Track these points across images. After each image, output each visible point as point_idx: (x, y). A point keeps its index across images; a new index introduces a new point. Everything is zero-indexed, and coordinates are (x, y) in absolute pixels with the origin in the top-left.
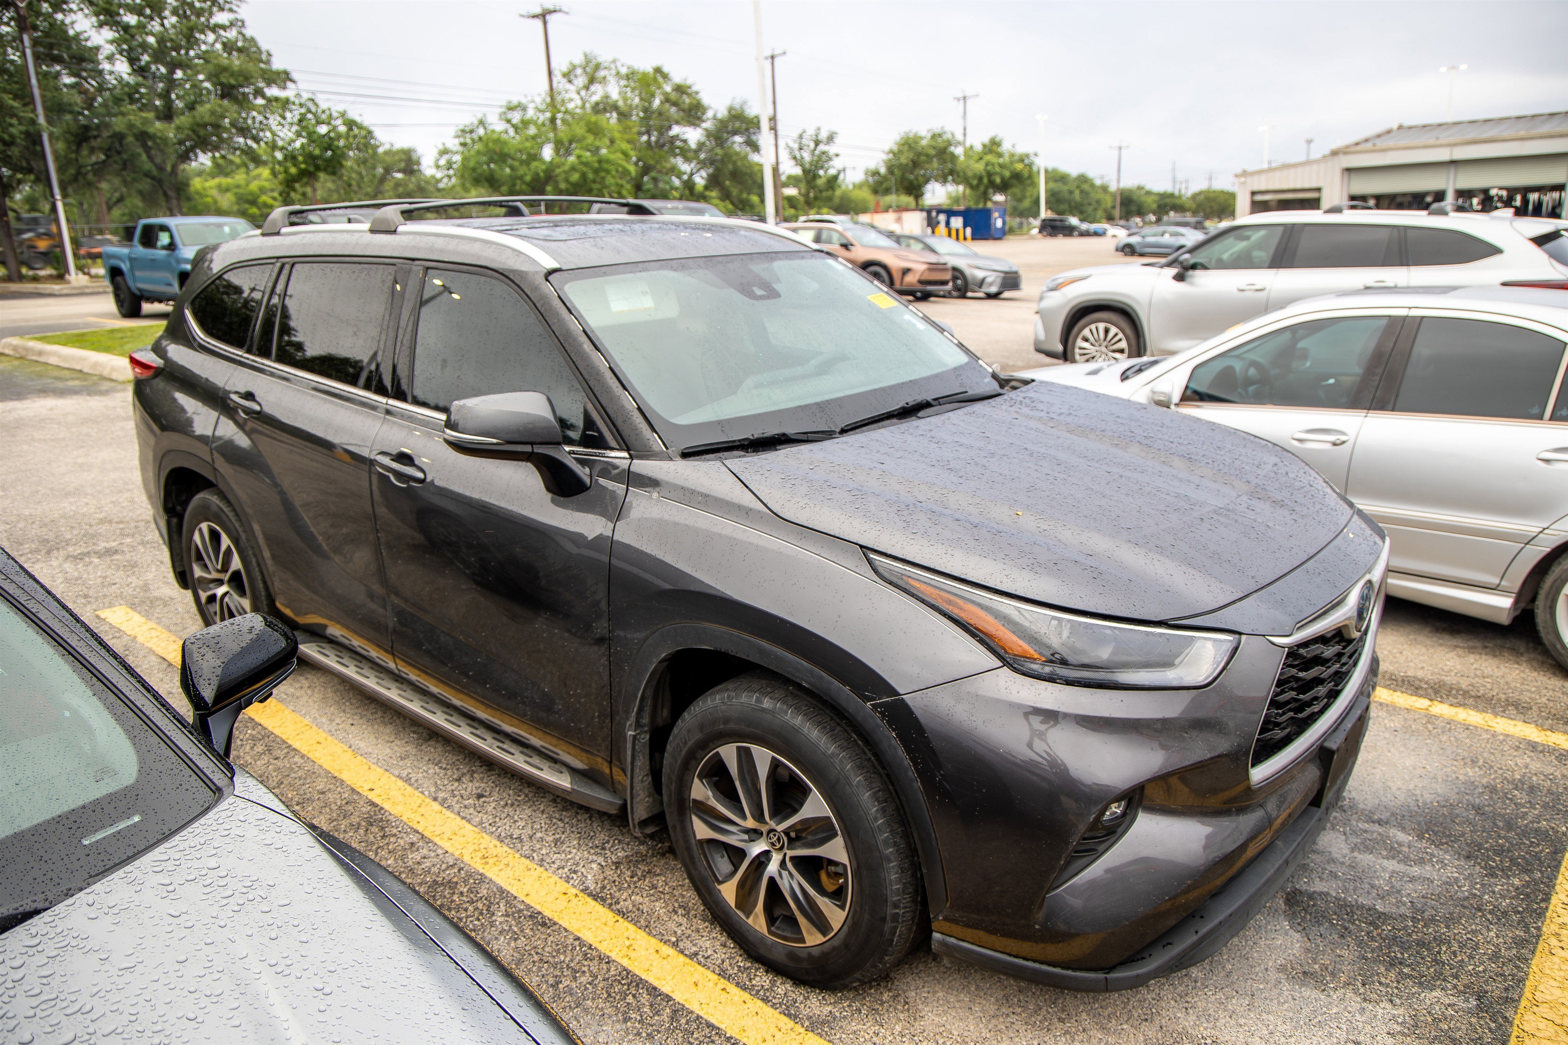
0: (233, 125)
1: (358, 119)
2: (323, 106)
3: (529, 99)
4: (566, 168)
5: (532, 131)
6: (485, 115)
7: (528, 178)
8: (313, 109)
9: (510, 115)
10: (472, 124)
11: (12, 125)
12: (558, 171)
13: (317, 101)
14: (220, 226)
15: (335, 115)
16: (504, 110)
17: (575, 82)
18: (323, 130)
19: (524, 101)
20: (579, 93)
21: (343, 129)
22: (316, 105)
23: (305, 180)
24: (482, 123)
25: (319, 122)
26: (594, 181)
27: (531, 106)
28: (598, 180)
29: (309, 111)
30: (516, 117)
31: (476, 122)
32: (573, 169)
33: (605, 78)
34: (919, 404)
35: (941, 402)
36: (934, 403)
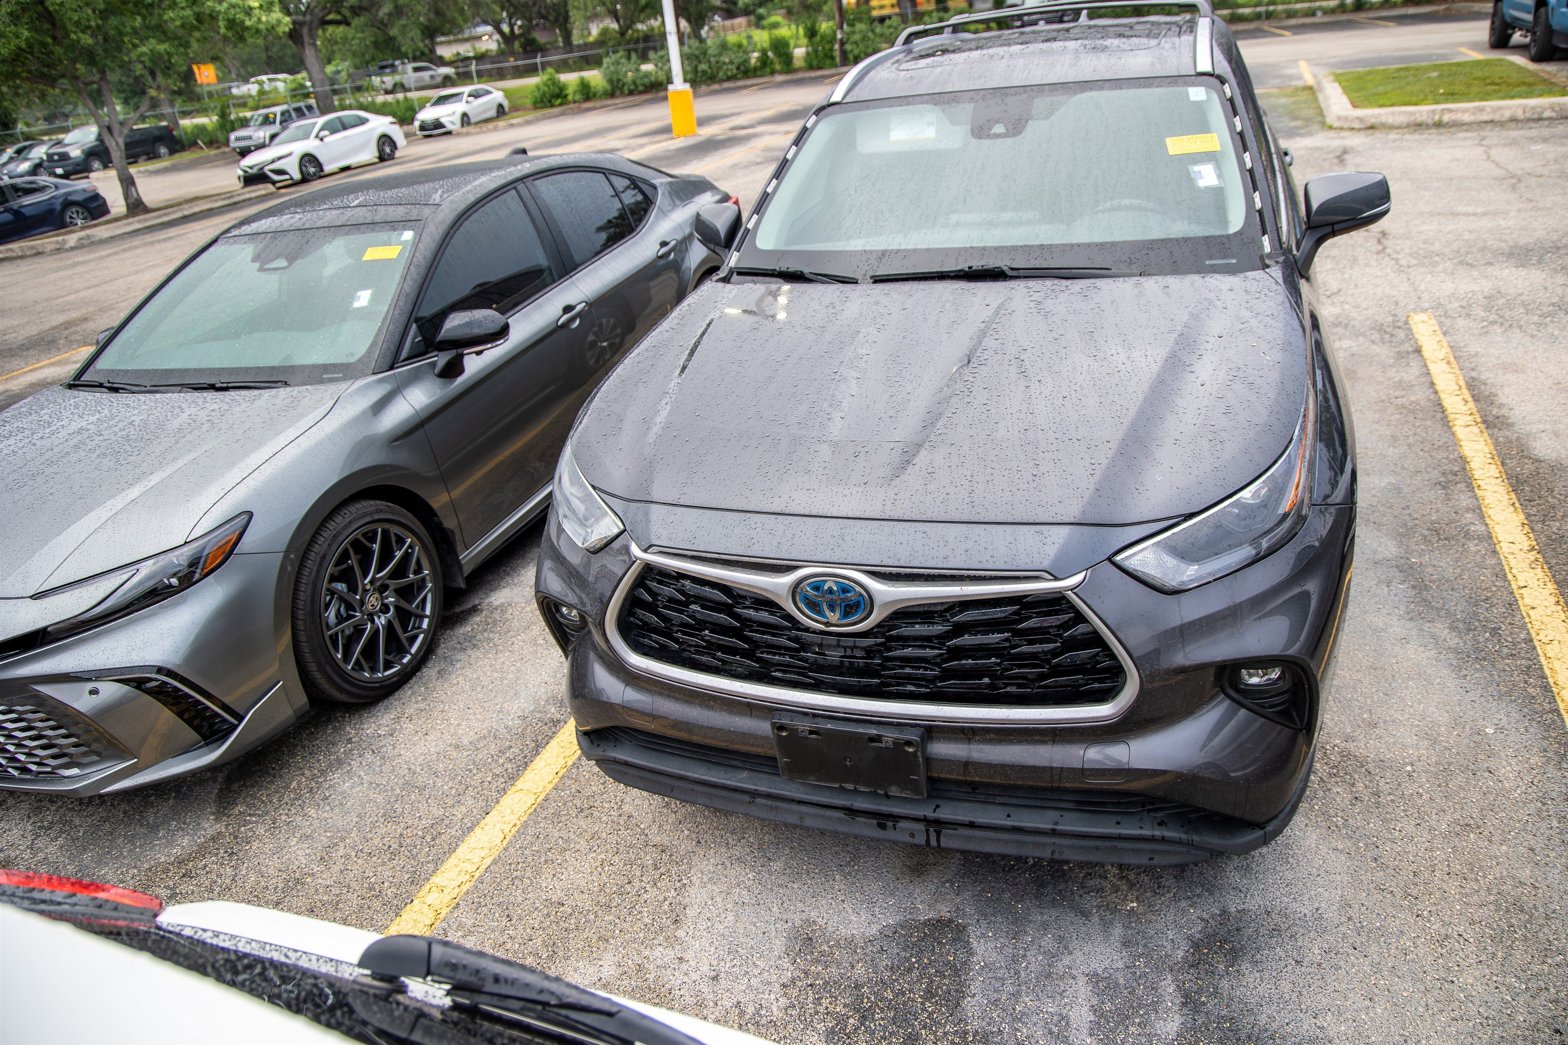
34: (986, 270)
35: (1022, 273)
36: (1010, 273)
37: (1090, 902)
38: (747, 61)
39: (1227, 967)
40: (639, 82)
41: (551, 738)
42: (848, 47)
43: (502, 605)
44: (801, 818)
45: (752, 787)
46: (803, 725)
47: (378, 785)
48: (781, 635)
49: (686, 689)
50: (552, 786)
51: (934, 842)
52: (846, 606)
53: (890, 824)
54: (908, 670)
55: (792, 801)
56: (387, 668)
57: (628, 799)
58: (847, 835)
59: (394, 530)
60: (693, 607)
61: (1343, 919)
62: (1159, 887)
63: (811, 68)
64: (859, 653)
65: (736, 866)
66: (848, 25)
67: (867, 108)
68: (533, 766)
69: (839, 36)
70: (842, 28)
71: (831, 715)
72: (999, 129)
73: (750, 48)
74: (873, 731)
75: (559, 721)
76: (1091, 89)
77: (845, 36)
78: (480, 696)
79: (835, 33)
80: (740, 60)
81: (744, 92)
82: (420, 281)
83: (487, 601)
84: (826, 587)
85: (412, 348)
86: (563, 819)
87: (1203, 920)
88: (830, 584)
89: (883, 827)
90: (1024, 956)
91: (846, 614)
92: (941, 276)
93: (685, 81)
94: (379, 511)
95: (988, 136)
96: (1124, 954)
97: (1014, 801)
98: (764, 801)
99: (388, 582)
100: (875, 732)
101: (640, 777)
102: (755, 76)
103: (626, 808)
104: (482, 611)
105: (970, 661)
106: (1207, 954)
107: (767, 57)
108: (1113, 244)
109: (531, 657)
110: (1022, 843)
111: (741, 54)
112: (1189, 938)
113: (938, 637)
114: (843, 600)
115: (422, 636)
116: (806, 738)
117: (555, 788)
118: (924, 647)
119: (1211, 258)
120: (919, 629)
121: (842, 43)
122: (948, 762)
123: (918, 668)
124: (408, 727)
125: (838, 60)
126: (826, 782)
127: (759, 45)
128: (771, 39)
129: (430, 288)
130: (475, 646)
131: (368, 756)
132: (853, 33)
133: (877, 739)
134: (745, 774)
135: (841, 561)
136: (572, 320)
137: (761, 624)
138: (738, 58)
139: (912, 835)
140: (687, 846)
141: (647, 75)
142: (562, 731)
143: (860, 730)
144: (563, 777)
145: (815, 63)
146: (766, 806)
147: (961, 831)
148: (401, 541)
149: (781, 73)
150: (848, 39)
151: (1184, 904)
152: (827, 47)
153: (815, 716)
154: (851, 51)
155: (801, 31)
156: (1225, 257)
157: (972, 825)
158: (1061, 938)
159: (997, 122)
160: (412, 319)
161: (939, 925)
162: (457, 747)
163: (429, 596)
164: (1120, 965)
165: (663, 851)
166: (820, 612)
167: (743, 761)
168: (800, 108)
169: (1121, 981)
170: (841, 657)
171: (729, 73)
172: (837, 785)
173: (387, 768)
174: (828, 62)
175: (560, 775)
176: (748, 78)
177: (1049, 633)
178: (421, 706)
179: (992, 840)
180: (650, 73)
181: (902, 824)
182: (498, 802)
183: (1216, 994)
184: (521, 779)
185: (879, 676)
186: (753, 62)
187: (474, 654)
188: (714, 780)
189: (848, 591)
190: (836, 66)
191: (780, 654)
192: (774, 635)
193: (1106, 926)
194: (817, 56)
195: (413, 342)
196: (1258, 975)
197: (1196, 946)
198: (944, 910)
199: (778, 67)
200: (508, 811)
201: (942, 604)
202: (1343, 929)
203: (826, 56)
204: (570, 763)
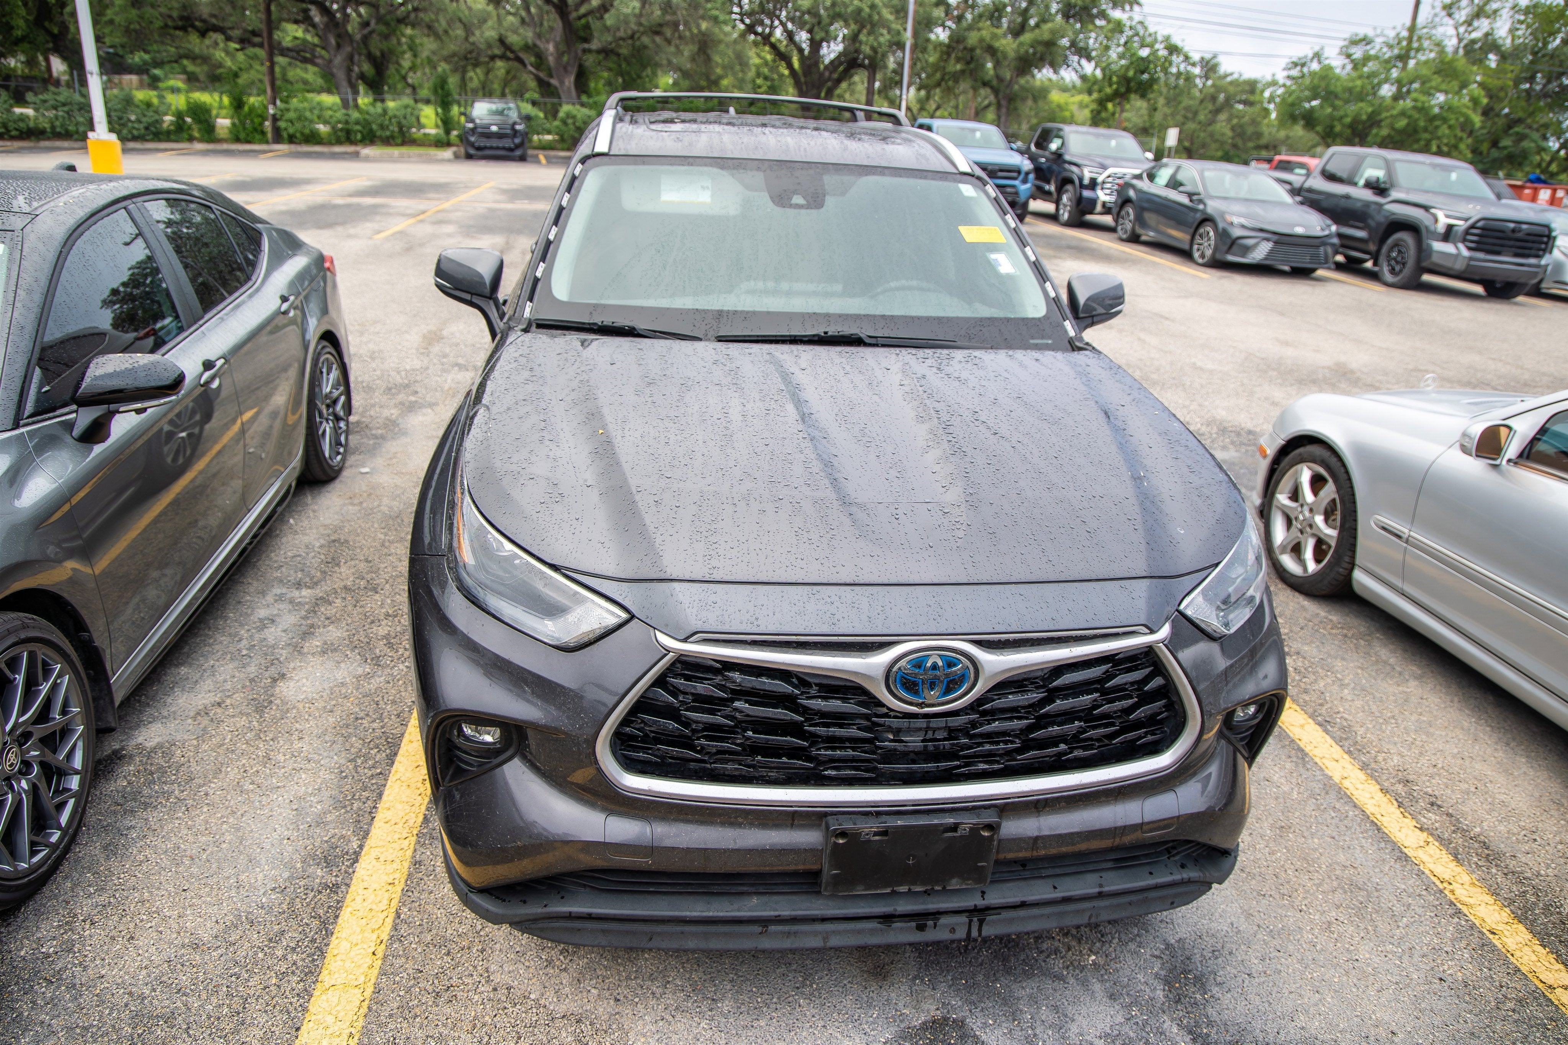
0: (1073, 44)
1: (1179, 44)
2: (1152, 29)
3: (1378, 31)
4: (1395, 112)
5: (1371, 66)
6: (1322, 49)
7: (1348, 120)
8: (1141, 33)
9: (1353, 50)
10: (1306, 57)
11: (882, 35)
12: (1384, 115)
13: (1146, 24)
14: (973, 131)
15: (1160, 38)
16: (1346, 43)
17: (1456, 16)
18: (1144, 53)
19: (1370, 33)
20: (1456, 28)
21: (1163, 53)
22: (1146, 28)
23: (1117, 101)
24: (1317, 56)
25: (1143, 46)
26: (1426, 130)
27: (1379, 40)
28: (1430, 128)
29: (1137, 34)
30: (1358, 53)
31: (1310, 55)
32: (1403, 114)
33: (1495, 12)
34: (843, 336)
35: (880, 341)
36: (868, 341)
37: (1057, 965)
38: (159, 122)
39: (1203, 995)
40: (11, 125)
41: (339, 909)
42: (282, 124)
43: (160, 746)
44: (825, 939)
45: (773, 913)
46: (868, 828)
47: (85, 1029)
48: (849, 726)
49: (708, 808)
50: (376, 971)
51: (975, 933)
52: (949, 683)
53: (930, 923)
54: (987, 747)
55: (813, 920)
56: (33, 853)
57: (493, 968)
58: (783, 952)
59: (42, 653)
60: (737, 704)
61: (1256, 928)
62: (1102, 936)
63: (237, 140)
64: (940, 735)
65: (679, 1017)
66: (281, 101)
67: (644, 163)
68: (332, 950)
69: (271, 111)
70: (274, 104)
71: (897, 810)
72: (798, 200)
73: (162, 109)
74: (950, 820)
75: (336, 886)
76: (874, 174)
77: (279, 113)
78: (195, 870)
79: (266, 108)
80: (150, 120)
81: (160, 155)
82: (37, 310)
83: (133, 743)
84: (929, 665)
85: (38, 400)
86: (417, 1011)
87: (1157, 957)
88: (934, 659)
89: (921, 928)
90: (1035, 1035)
91: (948, 691)
92: (794, 340)
93: (111, 130)
94: (25, 627)
95: (791, 206)
96: (1117, 1007)
97: (1058, 871)
98: (780, 928)
99: (31, 729)
100: (952, 820)
101: (603, 931)
102: (169, 140)
103: (497, 978)
104: (131, 757)
105: (1056, 728)
106: (1181, 988)
107: (184, 121)
108: (949, 320)
109: (246, 808)
110: (1062, 914)
111: (151, 114)
112: (1157, 976)
113: (1031, 706)
114: (947, 675)
115: (72, 802)
116: (869, 841)
117: (383, 973)
118: (1011, 719)
119: (1033, 338)
120: (1012, 699)
121: (275, 119)
122: (1018, 842)
123: (998, 743)
124: (96, 935)
125: (270, 136)
126: (877, 888)
127: (173, 108)
128: (188, 103)
129: (50, 322)
130: (145, 804)
131: (41, 988)
132: (288, 110)
133: (955, 828)
134: (755, 900)
135: (950, 631)
136: (213, 378)
137: (823, 714)
138: (150, 117)
139: (953, 931)
140: (604, 1009)
141: (23, 118)
142: (349, 897)
143: (936, 822)
144: (385, 957)
145: (242, 136)
146: (783, 932)
147: (1005, 914)
148: (47, 673)
149: (201, 140)
150: (282, 116)
151: (1132, 946)
152: (257, 120)
153: (878, 814)
154: (286, 129)
155: (226, 100)
156: (1043, 338)
157: (1023, 905)
158: (1056, 1008)
159: (795, 192)
160: (34, 361)
161: (937, 1026)
162: (196, 947)
163: (80, 744)
164: (1120, 1019)
165: (578, 1021)
166: (916, 693)
167: (752, 885)
168: (248, 179)
169: (1132, 1034)
170: (923, 741)
171: (135, 133)
172: (888, 890)
173: (87, 998)
174: (258, 137)
175: (380, 954)
176: (160, 140)
177: (1126, 690)
178: (103, 899)
179: (1034, 917)
180: (28, 117)
181: (944, 920)
182: (305, 1010)
183: (1210, 1024)
184: (325, 972)
185: (958, 758)
186: (165, 125)
187: (153, 816)
188: (721, 914)
189: (955, 665)
190: (267, 142)
191: (840, 748)
192: (841, 726)
193: (1084, 984)
194: (244, 129)
195: (39, 392)
196: (1229, 995)
197: (1167, 982)
198: (930, 1010)
199: (196, 134)
200: (330, 1020)
201: (1042, 669)
202: (1259, 936)
203: (255, 130)
204: (385, 937)
